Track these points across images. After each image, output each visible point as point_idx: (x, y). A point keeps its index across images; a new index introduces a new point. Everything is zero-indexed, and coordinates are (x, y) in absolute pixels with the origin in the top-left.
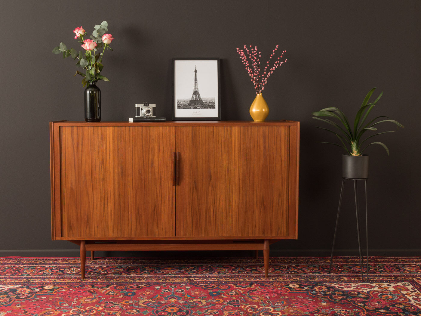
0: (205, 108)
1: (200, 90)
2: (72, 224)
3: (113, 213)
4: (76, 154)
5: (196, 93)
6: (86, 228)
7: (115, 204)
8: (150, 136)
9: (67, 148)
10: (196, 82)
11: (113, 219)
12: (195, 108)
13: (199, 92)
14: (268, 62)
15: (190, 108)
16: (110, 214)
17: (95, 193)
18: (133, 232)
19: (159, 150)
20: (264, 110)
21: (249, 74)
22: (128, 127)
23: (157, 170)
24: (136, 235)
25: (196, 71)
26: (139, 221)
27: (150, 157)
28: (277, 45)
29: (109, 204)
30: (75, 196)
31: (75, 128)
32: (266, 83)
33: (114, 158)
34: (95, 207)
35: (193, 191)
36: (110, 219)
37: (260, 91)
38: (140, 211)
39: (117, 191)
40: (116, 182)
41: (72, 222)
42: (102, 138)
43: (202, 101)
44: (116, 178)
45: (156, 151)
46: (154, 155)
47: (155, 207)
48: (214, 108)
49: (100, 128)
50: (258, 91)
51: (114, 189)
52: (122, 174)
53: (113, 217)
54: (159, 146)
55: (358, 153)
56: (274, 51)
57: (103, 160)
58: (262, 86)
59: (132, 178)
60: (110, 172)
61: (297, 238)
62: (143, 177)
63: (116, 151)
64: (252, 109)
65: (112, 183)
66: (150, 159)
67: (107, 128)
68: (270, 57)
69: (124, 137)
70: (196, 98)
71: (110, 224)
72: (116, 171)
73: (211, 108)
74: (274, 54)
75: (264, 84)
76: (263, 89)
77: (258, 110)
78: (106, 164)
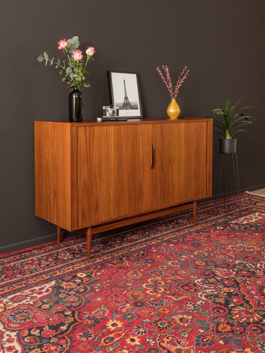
0: (132, 109)
1: (128, 96)
2: (84, 213)
3: (114, 198)
4: (88, 150)
5: (126, 98)
6: (95, 215)
7: (115, 190)
8: (137, 132)
9: (81, 145)
10: (125, 90)
11: (114, 203)
12: (127, 109)
13: (128, 97)
14: (179, 78)
15: (124, 109)
16: (112, 199)
17: (101, 183)
18: (127, 211)
19: (143, 142)
20: (178, 110)
21: (166, 86)
22: (124, 126)
23: (141, 158)
24: (128, 213)
25: (124, 81)
26: (130, 201)
27: (137, 148)
28: (186, 67)
29: (111, 190)
30: (87, 187)
31: (87, 128)
32: (178, 92)
33: (115, 152)
34: (102, 194)
35: (161, 172)
36: (111, 203)
37: (174, 97)
38: (131, 192)
39: (116, 178)
40: (116, 171)
41: (85, 212)
42: (106, 135)
43: (130, 104)
44: (116, 168)
45: (141, 143)
46: (140, 147)
47: (140, 187)
48: (138, 109)
49: (105, 126)
50: (173, 98)
51: (115, 177)
52: (120, 164)
53: (114, 201)
54: (143, 139)
55: (230, 137)
56: (183, 70)
57: (107, 154)
58: (176, 93)
59: (126, 167)
60: (112, 164)
61: (211, 196)
62: (133, 165)
63: (116, 145)
64: (170, 110)
65: (113, 172)
66: (137, 150)
67: (110, 126)
68: (181, 74)
69: (121, 133)
70: (127, 102)
71: (112, 207)
72: (116, 162)
73: (136, 109)
74: (183, 72)
75: (177, 93)
76: (176, 96)
77: (174, 111)
78: (109, 157)
